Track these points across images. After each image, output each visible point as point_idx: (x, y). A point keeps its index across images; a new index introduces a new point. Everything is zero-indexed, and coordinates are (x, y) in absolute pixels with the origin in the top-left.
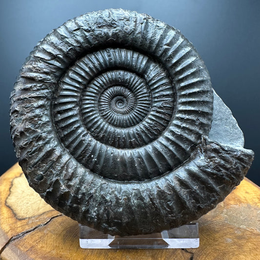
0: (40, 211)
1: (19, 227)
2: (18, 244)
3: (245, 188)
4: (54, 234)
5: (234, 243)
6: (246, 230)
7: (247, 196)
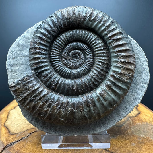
0: (24, 129)
1: (11, 139)
2: (10, 149)
4: (32, 143)
6: (144, 138)
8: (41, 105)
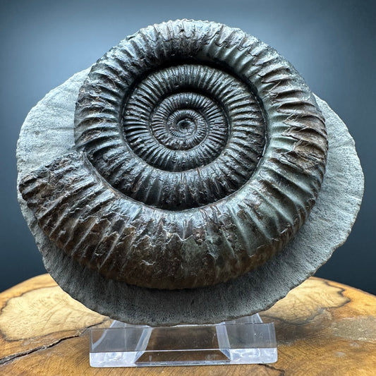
1: (8, 349)
3: (364, 301)
4: (63, 357)
5: (350, 357)
7: (368, 308)
8: (96, 225)
